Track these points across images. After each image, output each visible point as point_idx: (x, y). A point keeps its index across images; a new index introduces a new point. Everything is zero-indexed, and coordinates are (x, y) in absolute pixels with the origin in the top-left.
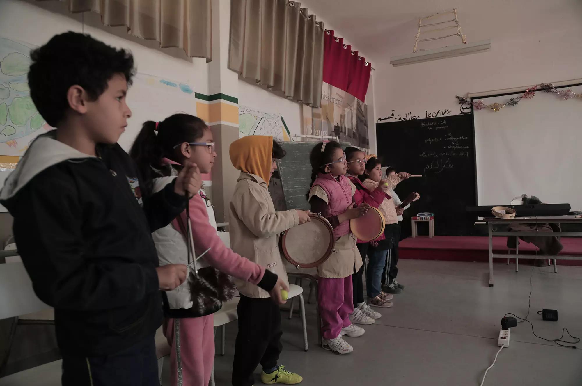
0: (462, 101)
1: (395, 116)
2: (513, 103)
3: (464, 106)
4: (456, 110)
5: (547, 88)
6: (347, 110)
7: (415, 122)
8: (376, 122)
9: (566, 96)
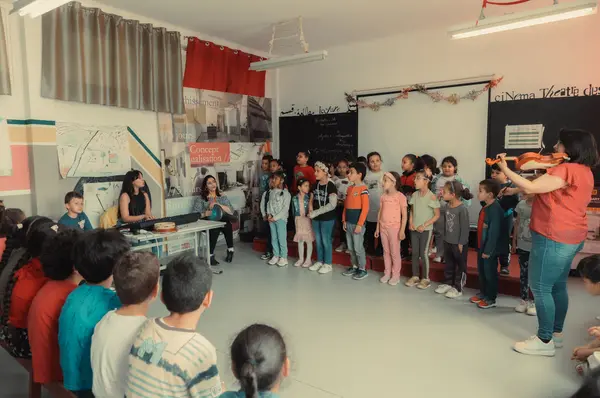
0: (349, 99)
1: (295, 110)
2: (390, 103)
3: (351, 104)
4: (344, 108)
5: (420, 89)
6: (228, 110)
7: (311, 118)
8: (279, 115)
9: (437, 99)
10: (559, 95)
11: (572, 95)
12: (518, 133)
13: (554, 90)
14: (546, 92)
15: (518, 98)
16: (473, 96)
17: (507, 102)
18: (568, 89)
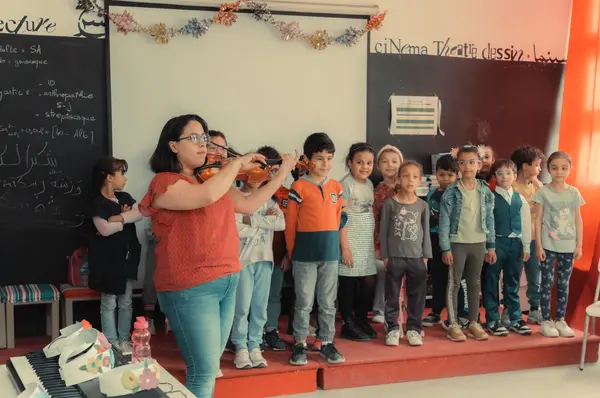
0: (85, 5)
2: (196, 29)
5: (256, 10)
9: (286, 32)
10: (455, 54)
11: (470, 56)
12: (408, 110)
13: (451, 45)
14: (442, 46)
15: (406, 51)
16: (348, 38)
17: (392, 56)
18: (466, 47)
